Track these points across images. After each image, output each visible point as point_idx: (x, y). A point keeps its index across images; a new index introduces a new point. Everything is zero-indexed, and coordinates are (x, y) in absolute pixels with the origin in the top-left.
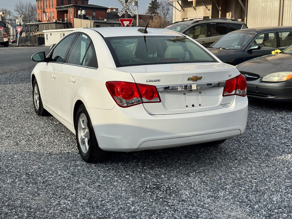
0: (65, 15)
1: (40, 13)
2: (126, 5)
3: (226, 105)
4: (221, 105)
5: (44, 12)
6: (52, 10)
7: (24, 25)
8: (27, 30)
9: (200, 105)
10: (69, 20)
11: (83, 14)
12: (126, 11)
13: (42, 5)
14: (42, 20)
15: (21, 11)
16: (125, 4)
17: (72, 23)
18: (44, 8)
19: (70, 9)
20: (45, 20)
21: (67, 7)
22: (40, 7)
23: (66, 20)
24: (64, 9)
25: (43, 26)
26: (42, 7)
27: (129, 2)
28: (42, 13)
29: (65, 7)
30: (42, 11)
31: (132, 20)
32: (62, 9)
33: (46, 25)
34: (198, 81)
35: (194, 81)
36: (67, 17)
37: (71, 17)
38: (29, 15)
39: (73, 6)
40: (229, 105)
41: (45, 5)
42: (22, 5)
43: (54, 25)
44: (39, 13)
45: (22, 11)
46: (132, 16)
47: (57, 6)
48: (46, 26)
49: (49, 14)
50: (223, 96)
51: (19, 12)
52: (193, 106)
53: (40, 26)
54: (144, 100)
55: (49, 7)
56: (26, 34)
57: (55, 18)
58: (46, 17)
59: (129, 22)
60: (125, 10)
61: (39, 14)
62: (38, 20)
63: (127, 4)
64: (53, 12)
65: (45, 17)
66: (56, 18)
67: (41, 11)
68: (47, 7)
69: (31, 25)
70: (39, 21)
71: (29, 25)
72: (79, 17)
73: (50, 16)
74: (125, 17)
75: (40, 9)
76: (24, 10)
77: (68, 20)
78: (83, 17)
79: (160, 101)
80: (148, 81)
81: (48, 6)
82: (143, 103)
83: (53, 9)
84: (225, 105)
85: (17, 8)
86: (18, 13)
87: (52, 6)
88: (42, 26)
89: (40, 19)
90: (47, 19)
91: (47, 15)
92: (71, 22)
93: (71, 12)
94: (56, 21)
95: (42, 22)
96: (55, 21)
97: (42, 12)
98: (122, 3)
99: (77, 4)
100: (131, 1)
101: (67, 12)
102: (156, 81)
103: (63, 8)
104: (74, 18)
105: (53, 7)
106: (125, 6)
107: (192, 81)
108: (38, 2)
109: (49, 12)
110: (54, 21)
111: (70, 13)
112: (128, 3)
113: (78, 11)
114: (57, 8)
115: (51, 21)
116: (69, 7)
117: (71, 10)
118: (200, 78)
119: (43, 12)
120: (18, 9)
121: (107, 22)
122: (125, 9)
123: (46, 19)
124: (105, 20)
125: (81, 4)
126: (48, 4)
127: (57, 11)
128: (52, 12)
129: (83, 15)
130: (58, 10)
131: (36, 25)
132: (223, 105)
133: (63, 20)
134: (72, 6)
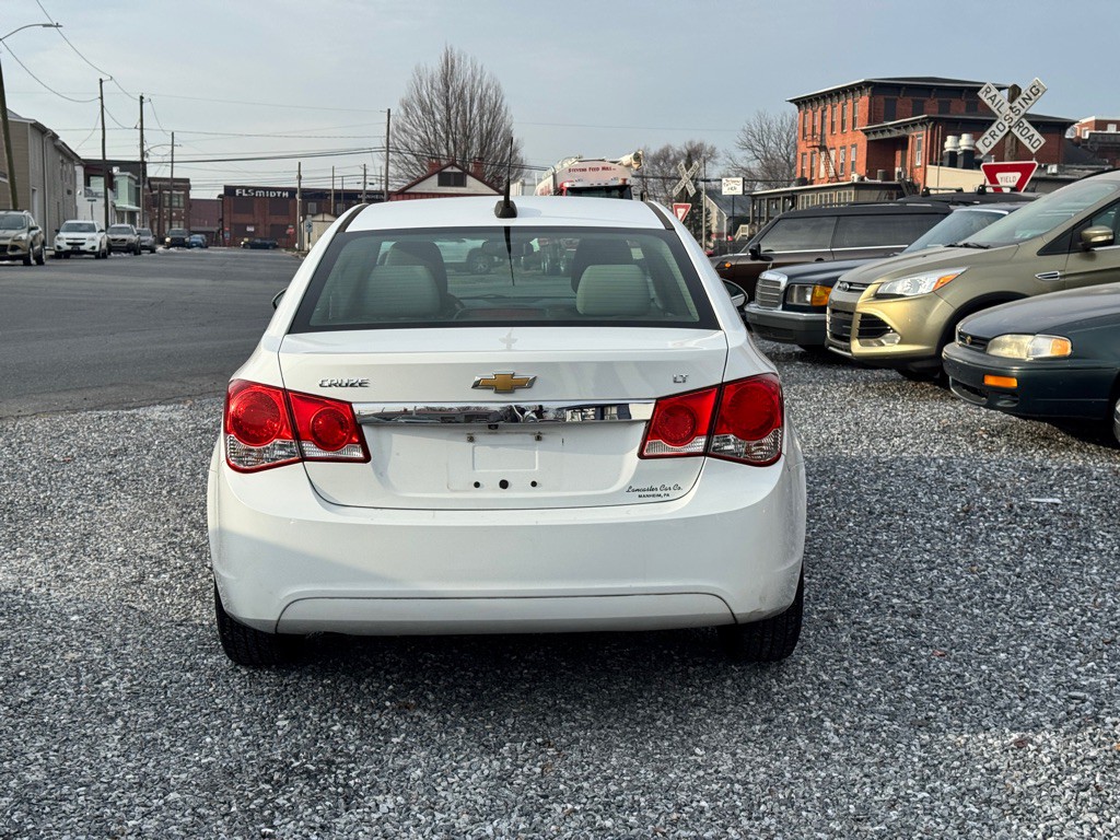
0: (899, 154)
1: (809, 151)
2: (1011, 108)
3: (654, 492)
4: (630, 489)
5: (823, 148)
6: (848, 141)
7: (750, 198)
8: (757, 215)
9: (534, 484)
10: (908, 176)
11: (963, 148)
12: (1010, 131)
13: (816, 124)
14: (812, 175)
15: (761, 149)
16: (1007, 105)
17: (919, 185)
18: (822, 135)
19: (914, 134)
20: (822, 175)
21: (905, 126)
22: (809, 131)
23: (899, 173)
24: (895, 134)
25: (813, 197)
26: (818, 130)
27: (1024, 99)
28: (815, 152)
29: (898, 127)
30: (815, 144)
31: (1034, 165)
32: (887, 135)
33: (823, 194)
34: (519, 392)
35: (497, 391)
36: (903, 165)
37: (918, 164)
38: (788, 161)
39: (929, 122)
40: (674, 494)
41: (828, 120)
42: (765, 127)
43: (850, 194)
44: (805, 154)
45: (764, 146)
46: (1034, 151)
47: (870, 122)
48: (821, 197)
49: (837, 154)
50: (641, 455)
51: (753, 149)
52: (504, 484)
53: (803, 198)
54: (310, 449)
55: (843, 128)
56: (750, 227)
57: (857, 168)
58: (827, 166)
59: (1018, 175)
60: (1007, 130)
61: (803, 154)
62: (798, 175)
63: (1016, 104)
64: (853, 146)
65: (822, 167)
66: (862, 169)
67: (810, 144)
68: (832, 130)
69: (772, 196)
70: (803, 181)
71: (766, 197)
72: (947, 161)
73: (841, 161)
74: (1006, 155)
75: (809, 138)
76: (772, 144)
77: (905, 175)
78: (961, 161)
79: (367, 458)
80: (326, 384)
81: (838, 126)
82: (303, 459)
83: (854, 137)
84: (651, 493)
85: (750, 137)
86: (750, 154)
87: (851, 124)
88: (808, 197)
89: (807, 175)
90: (832, 174)
91: (833, 158)
92: (916, 183)
93: (920, 142)
94: (862, 179)
95: (811, 182)
96: (856, 181)
97: (814, 147)
98: (996, 101)
99: (948, 112)
100: (1031, 94)
101: (902, 143)
102: (352, 385)
103: (889, 131)
104: (928, 166)
105: (854, 126)
106: (1009, 111)
107: (492, 392)
108: (806, 113)
109: (838, 147)
110: (855, 178)
111: (916, 148)
112: (1019, 99)
113: (945, 140)
114: (867, 132)
115: (844, 178)
116: (914, 124)
117: (918, 136)
118: (529, 384)
119: (817, 149)
120: (753, 142)
121: (1060, 177)
122: (1006, 124)
123: (827, 172)
124: (1053, 169)
125: (963, 110)
126: (837, 119)
127: (869, 142)
128: (849, 147)
129: (965, 151)
130: (873, 137)
131: (790, 195)
132: (641, 493)
133: (889, 175)
134: (922, 123)
